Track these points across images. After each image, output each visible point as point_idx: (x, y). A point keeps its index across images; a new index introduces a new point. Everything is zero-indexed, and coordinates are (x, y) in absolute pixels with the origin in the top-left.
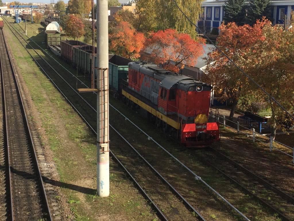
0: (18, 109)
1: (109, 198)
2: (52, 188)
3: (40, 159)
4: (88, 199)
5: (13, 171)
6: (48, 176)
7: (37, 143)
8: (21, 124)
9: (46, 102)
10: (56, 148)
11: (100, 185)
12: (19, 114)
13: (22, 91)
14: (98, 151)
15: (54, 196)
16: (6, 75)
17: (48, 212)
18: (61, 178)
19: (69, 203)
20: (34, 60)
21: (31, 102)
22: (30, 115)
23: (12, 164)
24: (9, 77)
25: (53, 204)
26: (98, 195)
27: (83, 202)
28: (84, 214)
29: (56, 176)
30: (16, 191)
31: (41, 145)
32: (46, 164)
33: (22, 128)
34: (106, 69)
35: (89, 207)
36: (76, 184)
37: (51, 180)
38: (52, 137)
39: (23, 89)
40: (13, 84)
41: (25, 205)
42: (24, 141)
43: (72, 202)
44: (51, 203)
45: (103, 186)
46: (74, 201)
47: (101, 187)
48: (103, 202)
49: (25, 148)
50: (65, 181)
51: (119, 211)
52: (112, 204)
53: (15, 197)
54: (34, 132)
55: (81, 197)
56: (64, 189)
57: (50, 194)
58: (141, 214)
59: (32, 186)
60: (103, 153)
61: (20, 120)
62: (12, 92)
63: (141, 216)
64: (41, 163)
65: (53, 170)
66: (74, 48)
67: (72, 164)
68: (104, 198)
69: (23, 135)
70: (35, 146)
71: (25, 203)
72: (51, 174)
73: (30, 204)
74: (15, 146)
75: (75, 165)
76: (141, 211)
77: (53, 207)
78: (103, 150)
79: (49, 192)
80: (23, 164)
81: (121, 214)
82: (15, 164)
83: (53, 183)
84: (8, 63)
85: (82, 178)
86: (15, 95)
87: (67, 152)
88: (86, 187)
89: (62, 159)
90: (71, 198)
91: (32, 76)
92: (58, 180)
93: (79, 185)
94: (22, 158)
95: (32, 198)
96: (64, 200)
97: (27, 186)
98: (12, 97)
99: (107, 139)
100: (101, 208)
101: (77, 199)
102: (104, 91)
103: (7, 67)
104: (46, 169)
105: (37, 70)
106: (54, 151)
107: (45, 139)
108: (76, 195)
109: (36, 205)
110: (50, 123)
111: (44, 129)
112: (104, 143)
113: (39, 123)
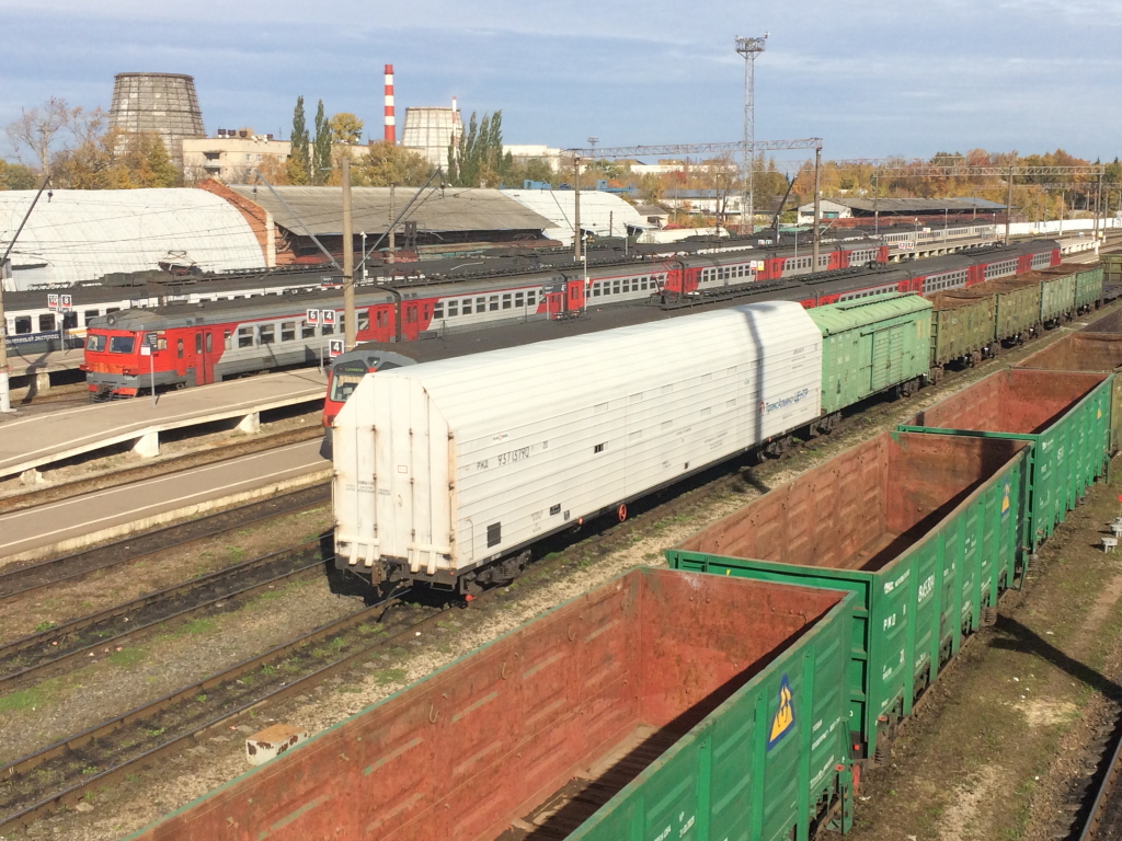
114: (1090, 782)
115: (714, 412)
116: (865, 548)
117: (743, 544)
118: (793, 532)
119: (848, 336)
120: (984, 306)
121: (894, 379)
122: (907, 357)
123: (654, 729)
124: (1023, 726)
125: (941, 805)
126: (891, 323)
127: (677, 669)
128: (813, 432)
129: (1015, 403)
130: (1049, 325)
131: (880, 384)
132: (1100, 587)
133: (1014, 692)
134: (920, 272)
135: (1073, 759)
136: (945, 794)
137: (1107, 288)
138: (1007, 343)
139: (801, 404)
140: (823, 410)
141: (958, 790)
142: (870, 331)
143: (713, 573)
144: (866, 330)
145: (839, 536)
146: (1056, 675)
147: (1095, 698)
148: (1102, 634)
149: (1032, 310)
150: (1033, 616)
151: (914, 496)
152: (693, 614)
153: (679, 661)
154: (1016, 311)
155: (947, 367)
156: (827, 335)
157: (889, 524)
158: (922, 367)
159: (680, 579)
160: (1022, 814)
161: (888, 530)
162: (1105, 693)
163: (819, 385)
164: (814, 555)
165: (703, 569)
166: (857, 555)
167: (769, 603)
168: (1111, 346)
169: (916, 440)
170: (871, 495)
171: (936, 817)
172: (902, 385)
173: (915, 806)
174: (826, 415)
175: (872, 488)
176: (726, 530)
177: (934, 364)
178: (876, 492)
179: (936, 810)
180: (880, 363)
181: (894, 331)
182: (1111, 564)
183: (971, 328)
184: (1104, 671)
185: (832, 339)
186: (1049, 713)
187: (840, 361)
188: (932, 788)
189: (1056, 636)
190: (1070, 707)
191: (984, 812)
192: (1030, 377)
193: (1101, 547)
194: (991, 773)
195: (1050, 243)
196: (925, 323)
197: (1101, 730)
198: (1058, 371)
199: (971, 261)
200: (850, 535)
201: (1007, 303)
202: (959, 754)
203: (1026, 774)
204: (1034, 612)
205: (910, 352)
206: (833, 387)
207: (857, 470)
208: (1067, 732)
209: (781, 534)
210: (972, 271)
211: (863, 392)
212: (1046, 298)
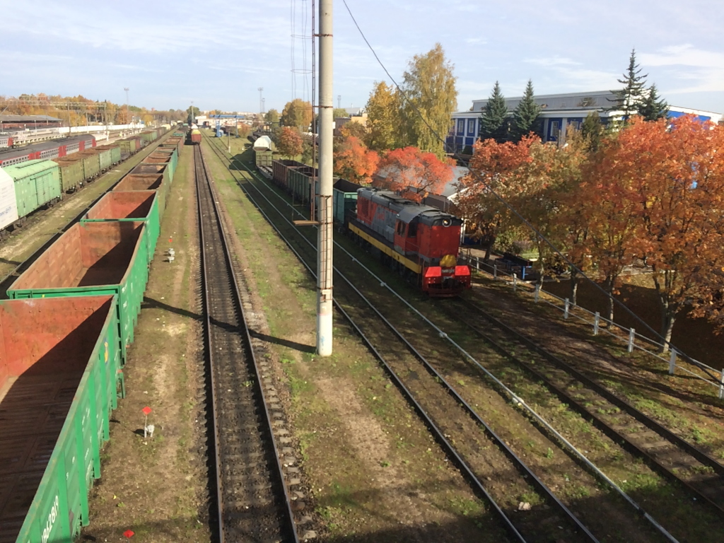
0: (219, 245)
1: (332, 357)
2: (260, 344)
3: (246, 307)
4: (305, 359)
5: (213, 322)
6: (256, 329)
7: (243, 288)
8: (223, 264)
9: (253, 237)
10: (266, 295)
11: (320, 341)
12: (220, 251)
13: (223, 222)
14: (319, 300)
15: (263, 353)
16: (205, 203)
17: (256, 374)
18: (272, 331)
19: (281, 362)
20: (238, 184)
21: (235, 236)
22: (234, 253)
23: (211, 313)
24: (208, 204)
25: (262, 364)
26: (318, 353)
27: (300, 361)
28: (300, 377)
29: (266, 329)
30: (217, 347)
31: (248, 290)
32: (253, 314)
33: (223, 269)
34: (330, 196)
35: (307, 368)
36: (291, 339)
37: (259, 334)
38: (261, 281)
39: (225, 220)
40: (213, 214)
41: (227, 364)
42: (226, 285)
43: (285, 361)
44: (259, 363)
45: (324, 342)
46: (288, 361)
47: (321, 344)
48: (324, 362)
49: (228, 293)
50: (277, 335)
51: (343, 374)
52: (335, 365)
53: (215, 354)
54: (238, 274)
55: (297, 355)
56: (275, 345)
57: (259, 351)
58: (371, 378)
59: (237, 341)
60: (325, 302)
61: (221, 259)
62: (211, 224)
63: (372, 381)
64: (248, 313)
65: (262, 321)
66: (289, 169)
67: (285, 314)
68: (326, 357)
69: (225, 277)
70: (240, 291)
71: (227, 362)
72: (259, 327)
73: (233, 363)
74: (215, 290)
75: (289, 316)
76: (371, 374)
77: (262, 367)
78: (325, 298)
79: (258, 349)
80: (225, 313)
81: (346, 378)
82: (215, 313)
83: (262, 337)
84: (207, 187)
85: (298, 332)
86: (215, 228)
87: (280, 300)
88: (303, 343)
89: (273, 308)
90: (284, 356)
91: (236, 203)
92: (269, 334)
93: (294, 341)
94: (224, 305)
95: (236, 356)
96: (275, 359)
97: (230, 340)
98: (212, 230)
99: (330, 284)
100: (321, 369)
101: (291, 358)
102: (327, 223)
103: (205, 192)
104: (253, 320)
105: (243, 196)
106: (264, 298)
107: (252, 283)
108: (290, 353)
109: (241, 364)
110: (259, 263)
111: (251, 271)
112: (326, 288)
113: (245, 263)
114: (203, 352)
116: (77, 276)
118: (52, 273)
119: (25, 180)
120: (79, 164)
121: (47, 200)
122: (51, 189)
124: (169, 337)
125: (151, 376)
126: (43, 173)
128: (15, 227)
129: (118, 206)
130: (104, 172)
131: (42, 202)
132: (173, 277)
133: (160, 324)
135: (194, 345)
136: (151, 371)
137: (122, 155)
138: (89, 181)
139: (8, 214)
140: (19, 216)
141: (155, 368)
142: (34, 178)
144: (32, 177)
145: (68, 272)
146: (172, 315)
147: (191, 320)
148: (183, 295)
149: (97, 165)
150: (154, 294)
151: (95, 250)
152: (32, 318)
154: (91, 166)
155: (68, 192)
156: (16, 180)
157: (84, 264)
158: (57, 193)
159: (23, 303)
160: (184, 370)
161: (84, 267)
162: (194, 318)
163: (16, 205)
165: (29, 297)
166: (75, 280)
167: (74, 306)
169: (93, 225)
170: (76, 252)
171: (151, 381)
172: (50, 202)
173: (141, 379)
174: (20, 218)
175: (76, 249)
177: (62, 191)
178: (78, 250)
179: (150, 379)
180: (40, 193)
181: (45, 177)
182: (174, 267)
183: (74, 175)
184: (189, 309)
185: (18, 182)
186: (176, 330)
187: (23, 192)
188: (145, 370)
189: (166, 298)
190: (183, 325)
191: (170, 374)
193: (168, 261)
194: (165, 358)
196: (56, 172)
197: (199, 331)
199: (59, 144)
200: (71, 271)
201: (87, 162)
202: (149, 354)
203: (179, 355)
204: (153, 292)
205: (51, 187)
206: (21, 205)
207: (70, 241)
208: (187, 335)
209: (48, 275)
211: (35, 207)
212: (101, 160)
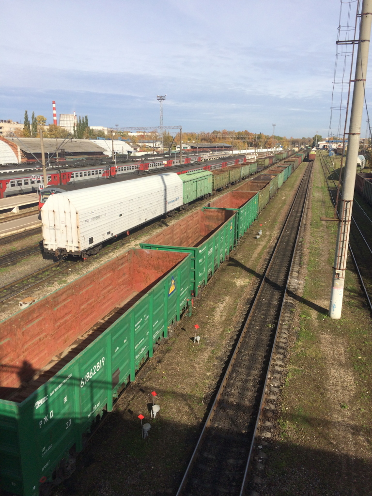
0: (294, 231)
1: (339, 321)
2: (292, 301)
3: (293, 275)
4: (319, 318)
5: (267, 280)
6: (294, 291)
7: (297, 262)
8: (291, 244)
9: (322, 228)
10: (312, 269)
11: (332, 307)
12: (293, 235)
13: (305, 216)
14: (334, 277)
15: (290, 308)
16: (298, 202)
17: (278, 320)
18: (304, 295)
19: (300, 316)
20: (329, 190)
21: (309, 226)
22: (302, 238)
23: (269, 275)
24: (300, 203)
26: (329, 315)
27: (314, 319)
28: (309, 329)
29: (300, 292)
30: (262, 298)
31: (300, 264)
32: (296, 280)
33: (290, 248)
34: (350, 201)
35: (317, 324)
36: (315, 302)
37: (295, 295)
38: (312, 259)
39: (307, 215)
40: (300, 209)
41: (263, 310)
42: (287, 259)
43: (303, 316)
44: (284, 314)
45: (335, 309)
46: (305, 316)
47: (332, 309)
48: (332, 323)
49: (286, 264)
50: (306, 297)
51: (343, 335)
52: (339, 327)
53: (259, 302)
54: (298, 252)
55: (314, 314)
56: (302, 304)
57: (288, 306)
58: (364, 343)
59: (277, 296)
60: (338, 279)
61: (292, 241)
62: (296, 216)
63: (364, 345)
64: (293, 279)
65: (300, 286)
67: (319, 284)
68: (334, 320)
69: (288, 253)
70: (294, 263)
71: (264, 309)
72: (296, 290)
73: (268, 310)
74: (278, 261)
75: (322, 286)
76: (366, 339)
77: (285, 316)
78: (338, 276)
79: (288, 304)
80: (278, 277)
81: (344, 337)
82: (271, 276)
83: (295, 297)
84: (305, 191)
85: (323, 298)
86: (297, 219)
87: (320, 274)
88: (322, 306)
89: (312, 279)
90: (304, 313)
91: (320, 204)
92: (301, 295)
93: (319, 304)
94: (279, 271)
95: (272, 306)
96: (297, 314)
97: (272, 295)
98: (295, 221)
99: (344, 265)
100: (327, 328)
101: (308, 315)
102: (345, 221)
103: (302, 195)
104: (295, 284)
105: (328, 199)
106: (309, 271)
107: (306, 259)
108: (310, 312)
109: (273, 312)
110: (317, 246)
111: (308, 251)
112: (340, 269)
113: (307, 245)
114: (252, 299)
115: (153, 204)
116: (195, 241)
117: (161, 241)
118: (175, 237)
119: (190, 182)
120: (226, 174)
121: (202, 194)
122: (206, 188)
123: (138, 293)
124: (236, 286)
125: (215, 308)
126: (201, 179)
127: (144, 276)
128: (180, 209)
129: (234, 200)
130: (243, 179)
131: (199, 196)
132: (255, 249)
133: (234, 277)
134: (209, 164)
135: (248, 294)
136: (216, 305)
137: (258, 169)
138: (232, 184)
139: (177, 202)
140: (184, 203)
141: (219, 303)
142: (196, 181)
143: (153, 250)
144: (195, 181)
145: (188, 238)
146: (244, 272)
147: (254, 278)
148: (256, 261)
149: (239, 175)
151: (207, 226)
152: (148, 261)
153: (144, 274)
154: (234, 175)
155: (217, 191)
156: (184, 182)
157: (201, 234)
158: (210, 191)
159: (144, 251)
160: (235, 309)
161: (201, 236)
162: (256, 276)
163: (182, 196)
164: (181, 243)
165: (150, 248)
166: (193, 243)
167: (168, 257)
168: (259, 184)
169: (208, 211)
170: (196, 226)
171: (213, 311)
172: (205, 196)
173: (208, 308)
174: (184, 204)
175: (197, 224)
176: (157, 237)
177: (213, 190)
179: (213, 309)
180: (199, 190)
181: (202, 181)
182: (258, 242)
183: (222, 180)
184: (256, 271)
185: (186, 183)
186: (242, 282)
187: (188, 189)
188: (212, 304)
189: (244, 262)
190: (247, 280)
191: (226, 309)
192: (238, 193)
193: (256, 238)
194: (227, 298)
195: (243, 156)
196: (210, 179)
197: (255, 286)
198: (245, 191)
199: (223, 161)
200: (191, 237)
201: (232, 173)
202: (219, 294)
203: (236, 298)
204: (239, 256)
205: (207, 187)
206: (186, 197)
207: (192, 220)
208: (247, 287)
209: (172, 238)
210: (223, 164)
211: (194, 198)
212: (242, 171)
